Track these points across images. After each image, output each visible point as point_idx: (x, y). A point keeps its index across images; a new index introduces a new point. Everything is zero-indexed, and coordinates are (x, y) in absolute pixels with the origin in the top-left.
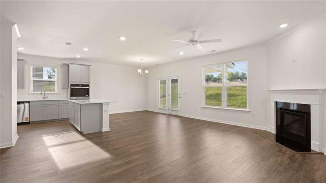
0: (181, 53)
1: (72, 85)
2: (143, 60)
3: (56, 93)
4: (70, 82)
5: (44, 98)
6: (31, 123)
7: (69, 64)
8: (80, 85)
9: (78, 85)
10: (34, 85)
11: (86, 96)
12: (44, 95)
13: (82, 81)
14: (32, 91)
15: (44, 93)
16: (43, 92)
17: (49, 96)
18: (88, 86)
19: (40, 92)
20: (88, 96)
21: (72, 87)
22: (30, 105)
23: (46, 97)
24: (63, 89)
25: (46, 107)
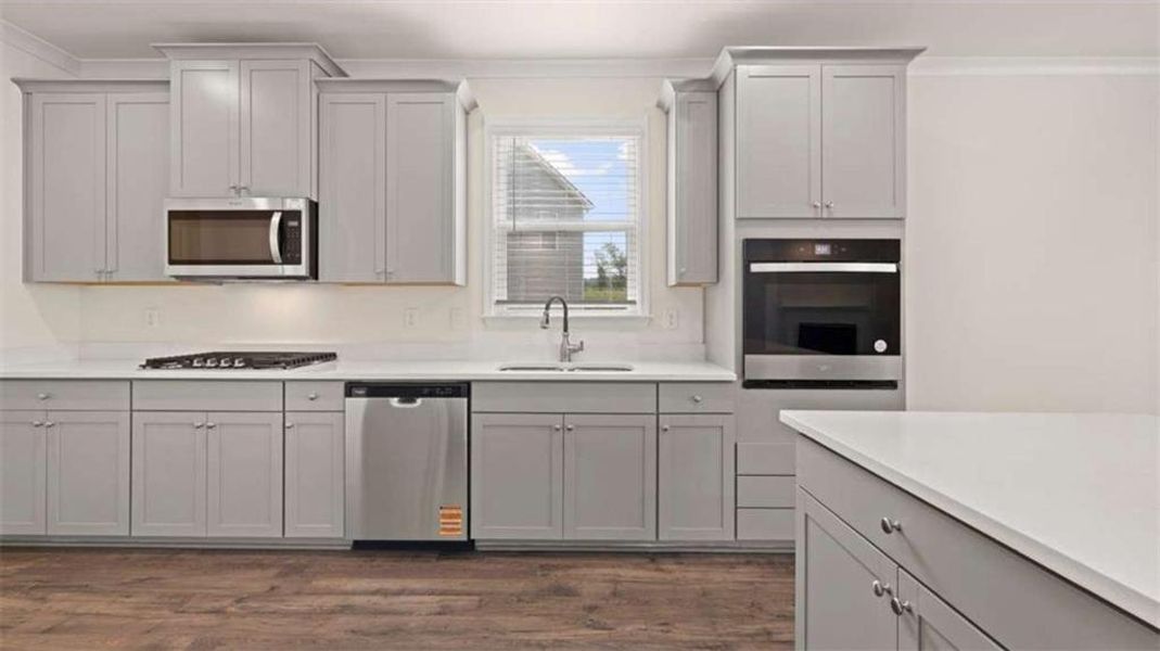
1: (754, 249)
3: (634, 317)
4: (741, 219)
5: (566, 354)
6: (477, 547)
8: (822, 250)
9: (803, 249)
12: (566, 336)
13: (836, 215)
14: (498, 302)
15: (565, 320)
16: (556, 312)
19: (538, 312)
20: (885, 353)
21: (756, 268)
22: (473, 409)
23: (575, 351)
24: (679, 285)
25: (570, 430)
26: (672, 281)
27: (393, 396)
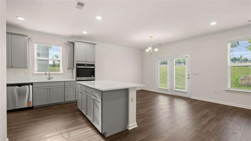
0: (213, 24)
1: (78, 65)
2: (152, 37)
3: (61, 73)
4: (76, 61)
5: (49, 79)
6: (34, 107)
7: (74, 42)
8: (86, 65)
9: (84, 65)
10: (38, 65)
11: (91, 77)
12: (49, 76)
13: (88, 61)
14: (36, 71)
15: (49, 74)
16: (47, 73)
17: (53, 76)
18: (93, 65)
19: (45, 73)
20: (93, 77)
21: (78, 67)
22: (33, 87)
23: (51, 78)
24: (68, 69)
25: (51, 88)
26: (67, 68)
27: (17, 86)
